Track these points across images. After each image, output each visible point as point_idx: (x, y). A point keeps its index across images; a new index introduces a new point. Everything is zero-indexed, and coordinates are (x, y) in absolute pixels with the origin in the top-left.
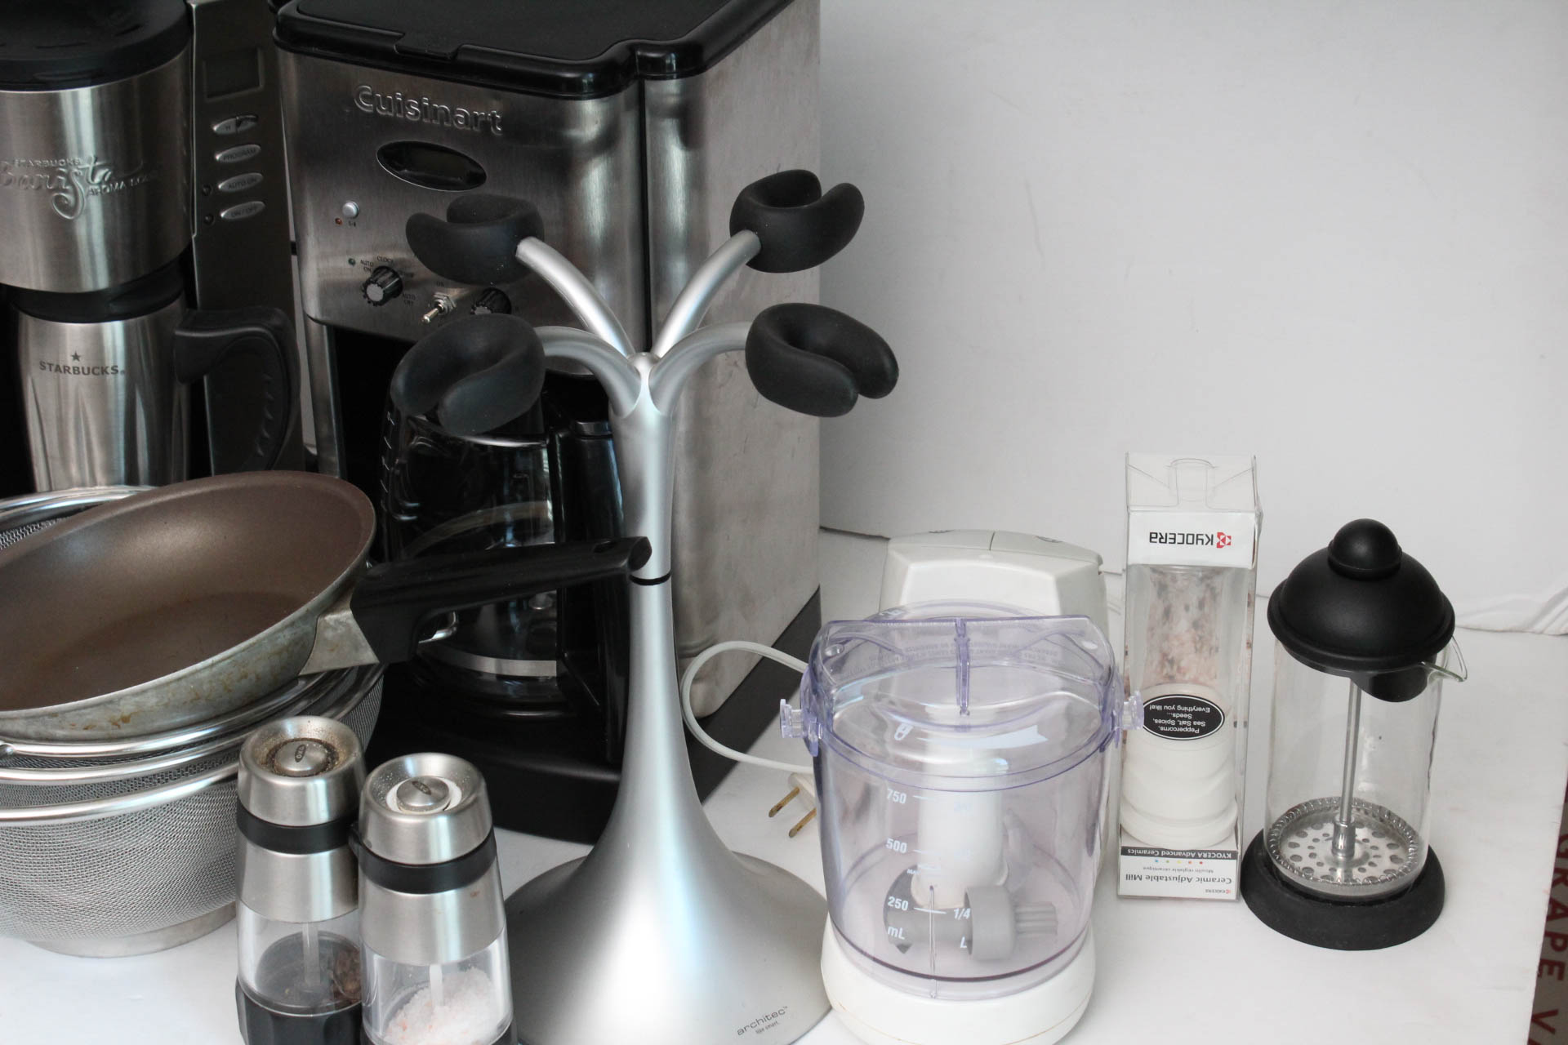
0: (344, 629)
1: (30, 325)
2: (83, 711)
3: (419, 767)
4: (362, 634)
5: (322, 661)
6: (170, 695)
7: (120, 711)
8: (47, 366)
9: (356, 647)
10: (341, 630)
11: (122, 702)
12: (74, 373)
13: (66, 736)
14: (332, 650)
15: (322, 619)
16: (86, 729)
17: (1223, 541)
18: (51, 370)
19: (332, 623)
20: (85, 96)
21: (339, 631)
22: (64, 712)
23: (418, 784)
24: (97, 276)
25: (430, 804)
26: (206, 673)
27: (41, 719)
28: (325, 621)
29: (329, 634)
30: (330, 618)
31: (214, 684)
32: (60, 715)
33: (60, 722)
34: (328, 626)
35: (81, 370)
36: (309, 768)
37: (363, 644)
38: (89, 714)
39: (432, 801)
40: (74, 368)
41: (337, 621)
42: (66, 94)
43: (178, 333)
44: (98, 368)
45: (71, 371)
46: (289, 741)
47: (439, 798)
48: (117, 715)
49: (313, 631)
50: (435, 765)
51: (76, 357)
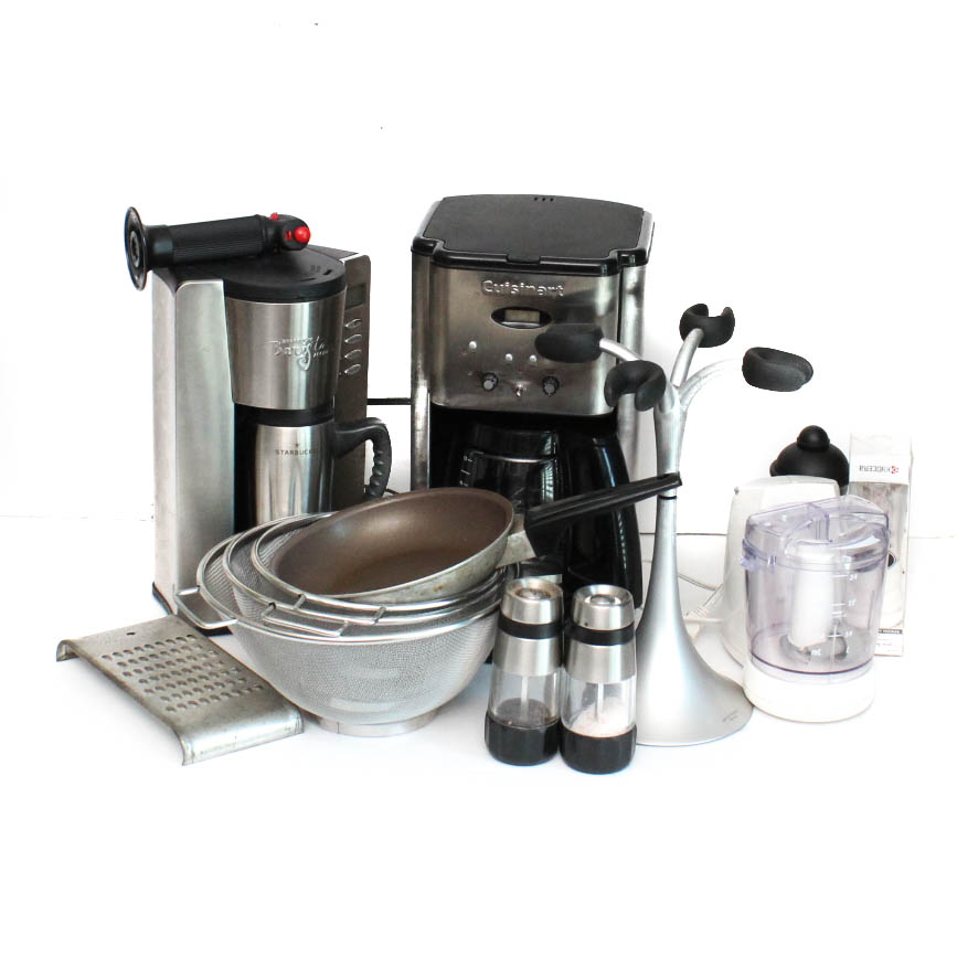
1: (263, 429)
3: (597, 590)
4: (529, 542)
5: (508, 559)
6: (462, 572)
7: (439, 583)
8: (281, 452)
9: (526, 550)
10: (519, 541)
11: (441, 578)
14: (513, 554)
15: (509, 537)
16: (422, 595)
17: (894, 470)
18: (282, 454)
19: (515, 539)
20: (306, 306)
21: (518, 543)
22: (412, 586)
23: (599, 596)
24: (298, 402)
26: (474, 563)
28: (511, 537)
29: (513, 544)
30: (513, 536)
32: (411, 588)
34: (512, 541)
35: (299, 452)
36: (539, 597)
37: (529, 548)
39: (609, 602)
40: (295, 451)
41: (518, 538)
42: (298, 305)
43: (337, 432)
44: (307, 450)
45: (294, 453)
46: (523, 589)
47: (612, 601)
48: (438, 586)
49: (505, 546)
50: (604, 589)
51: (297, 445)
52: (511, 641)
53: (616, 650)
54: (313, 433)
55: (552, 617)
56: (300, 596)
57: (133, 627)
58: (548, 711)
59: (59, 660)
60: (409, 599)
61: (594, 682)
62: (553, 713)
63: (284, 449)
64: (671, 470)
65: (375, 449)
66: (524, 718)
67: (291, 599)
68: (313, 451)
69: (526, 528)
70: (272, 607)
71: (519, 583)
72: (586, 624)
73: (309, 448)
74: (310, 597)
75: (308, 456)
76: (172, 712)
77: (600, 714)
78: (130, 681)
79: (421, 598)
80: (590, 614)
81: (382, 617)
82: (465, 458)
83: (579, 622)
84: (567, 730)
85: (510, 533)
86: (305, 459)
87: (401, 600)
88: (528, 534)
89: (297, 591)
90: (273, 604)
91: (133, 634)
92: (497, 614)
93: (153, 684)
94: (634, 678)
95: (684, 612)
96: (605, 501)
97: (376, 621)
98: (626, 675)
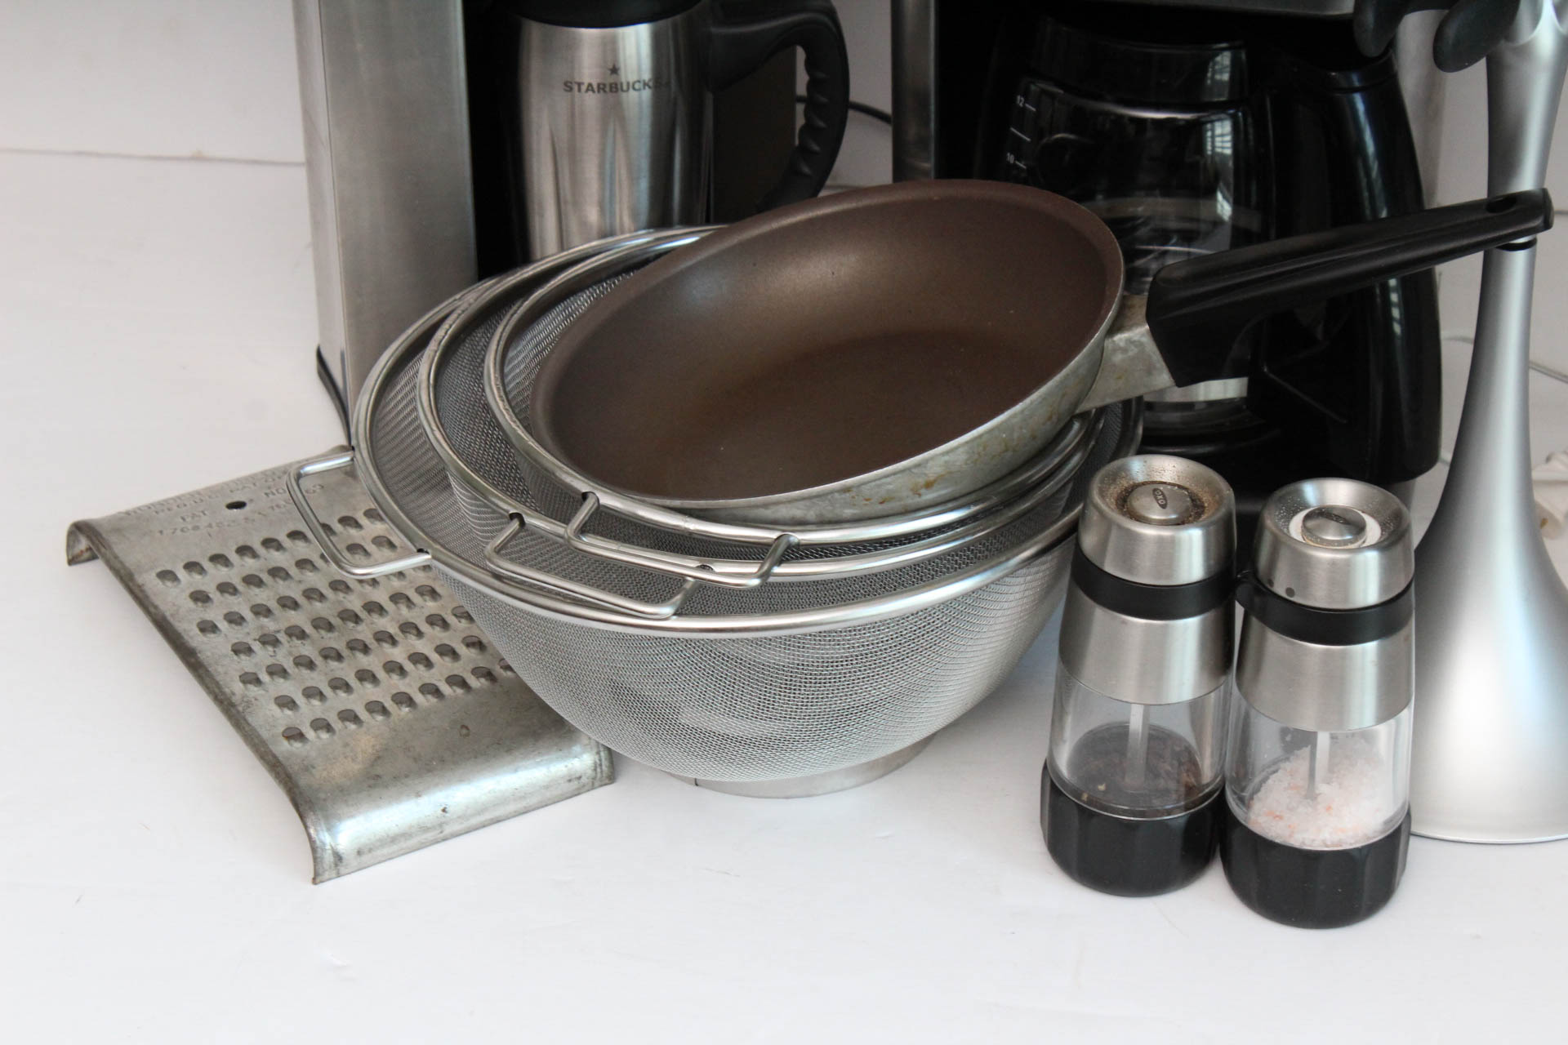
0: (1136, 350)
2: (884, 480)
3: (1322, 494)
4: (1158, 352)
5: (1107, 392)
6: (981, 448)
7: (925, 474)
8: (576, 87)
9: (1150, 370)
10: (1133, 351)
11: (929, 465)
12: (611, 91)
13: (855, 514)
14: (1120, 378)
15: (1110, 340)
16: (881, 503)
18: (579, 90)
19: (1122, 344)
21: (1130, 354)
23: (1325, 513)
25: (1349, 537)
27: (829, 497)
28: (1114, 341)
29: (1118, 358)
30: (1120, 338)
31: (1024, 431)
32: (855, 490)
33: (853, 497)
34: (1117, 349)
35: (619, 87)
36: (1174, 516)
37: (1158, 365)
38: (890, 484)
39: (1351, 533)
40: (611, 85)
41: (1130, 341)
43: (714, 30)
44: (639, 81)
45: (607, 89)
46: (1136, 486)
47: (1359, 529)
48: (921, 481)
49: (1098, 363)
50: (1340, 492)
51: (615, 70)
52: (1102, 619)
53: (1367, 654)
54: (657, 42)
55: (1208, 567)
56: (585, 496)
57: (242, 483)
58: (1194, 767)
59: (73, 561)
60: (848, 512)
61: (1307, 725)
62: (1208, 772)
63: (586, 80)
64: (1526, 182)
65: (810, 65)
66: (1134, 780)
67: (562, 504)
68: (658, 81)
69: (1150, 318)
70: (515, 524)
71: (1124, 469)
72: (1290, 591)
73: (647, 75)
74: (610, 500)
75: (647, 94)
76: (297, 745)
77: (1322, 788)
78: (212, 648)
79: (879, 509)
80: (1302, 564)
81: (780, 562)
82: (1020, 100)
83: (1271, 583)
84: (1236, 823)
85: (1113, 330)
86: (639, 102)
87: (829, 516)
88: (1155, 333)
89: (581, 484)
90: (519, 516)
91: (239, 505)
92: (1067, 546)
93: (263, 656)
94: (1407, 715)
95: (1536, 455)
96: (1357, 262)
97: (764, 576)
98: (1389, 708)
